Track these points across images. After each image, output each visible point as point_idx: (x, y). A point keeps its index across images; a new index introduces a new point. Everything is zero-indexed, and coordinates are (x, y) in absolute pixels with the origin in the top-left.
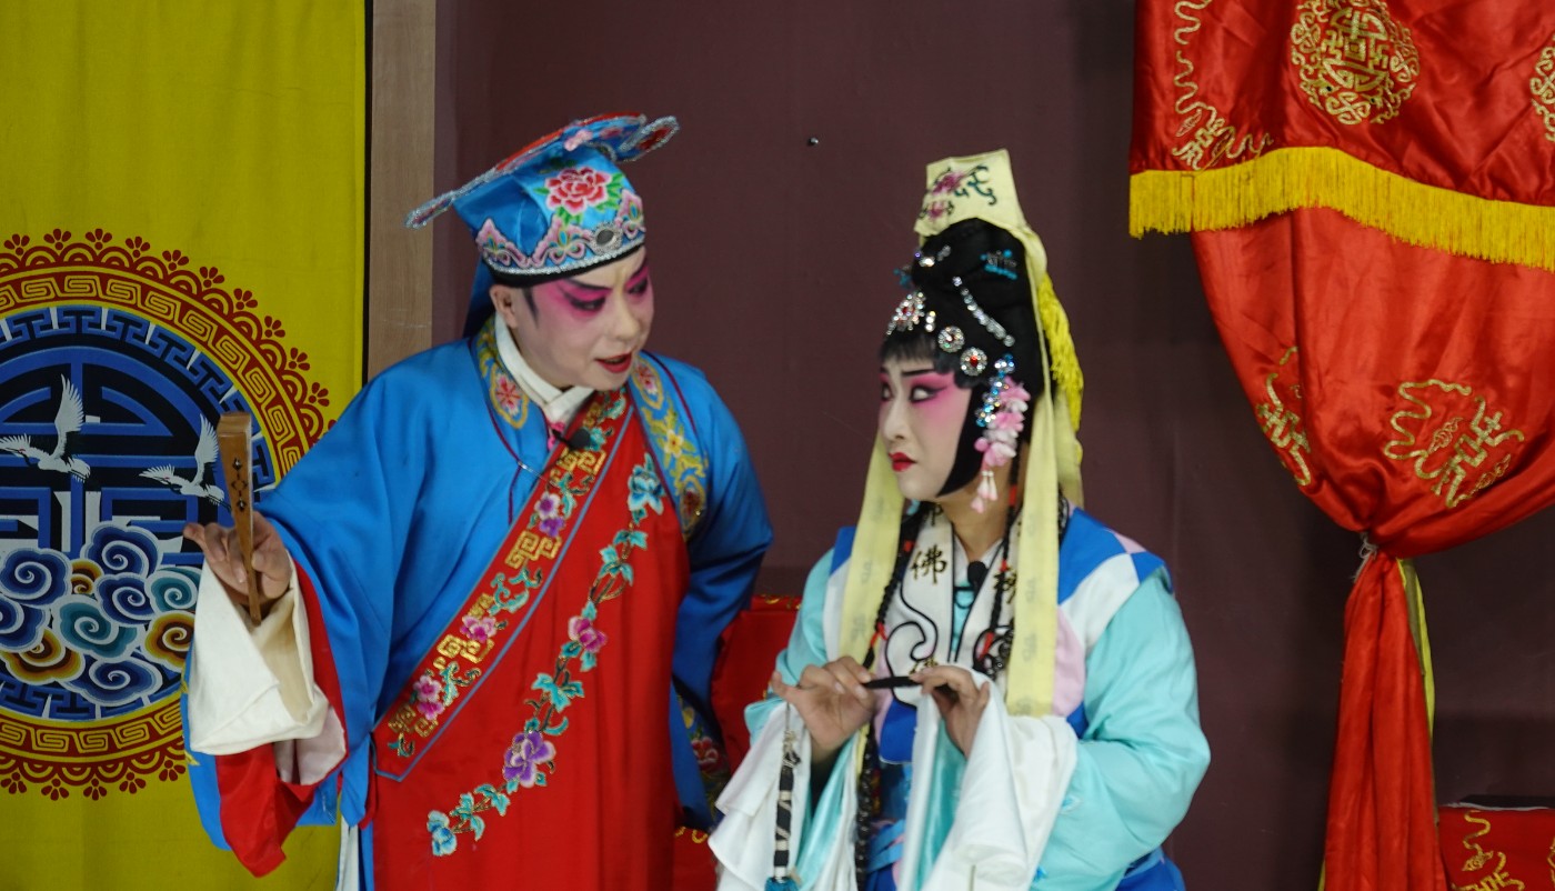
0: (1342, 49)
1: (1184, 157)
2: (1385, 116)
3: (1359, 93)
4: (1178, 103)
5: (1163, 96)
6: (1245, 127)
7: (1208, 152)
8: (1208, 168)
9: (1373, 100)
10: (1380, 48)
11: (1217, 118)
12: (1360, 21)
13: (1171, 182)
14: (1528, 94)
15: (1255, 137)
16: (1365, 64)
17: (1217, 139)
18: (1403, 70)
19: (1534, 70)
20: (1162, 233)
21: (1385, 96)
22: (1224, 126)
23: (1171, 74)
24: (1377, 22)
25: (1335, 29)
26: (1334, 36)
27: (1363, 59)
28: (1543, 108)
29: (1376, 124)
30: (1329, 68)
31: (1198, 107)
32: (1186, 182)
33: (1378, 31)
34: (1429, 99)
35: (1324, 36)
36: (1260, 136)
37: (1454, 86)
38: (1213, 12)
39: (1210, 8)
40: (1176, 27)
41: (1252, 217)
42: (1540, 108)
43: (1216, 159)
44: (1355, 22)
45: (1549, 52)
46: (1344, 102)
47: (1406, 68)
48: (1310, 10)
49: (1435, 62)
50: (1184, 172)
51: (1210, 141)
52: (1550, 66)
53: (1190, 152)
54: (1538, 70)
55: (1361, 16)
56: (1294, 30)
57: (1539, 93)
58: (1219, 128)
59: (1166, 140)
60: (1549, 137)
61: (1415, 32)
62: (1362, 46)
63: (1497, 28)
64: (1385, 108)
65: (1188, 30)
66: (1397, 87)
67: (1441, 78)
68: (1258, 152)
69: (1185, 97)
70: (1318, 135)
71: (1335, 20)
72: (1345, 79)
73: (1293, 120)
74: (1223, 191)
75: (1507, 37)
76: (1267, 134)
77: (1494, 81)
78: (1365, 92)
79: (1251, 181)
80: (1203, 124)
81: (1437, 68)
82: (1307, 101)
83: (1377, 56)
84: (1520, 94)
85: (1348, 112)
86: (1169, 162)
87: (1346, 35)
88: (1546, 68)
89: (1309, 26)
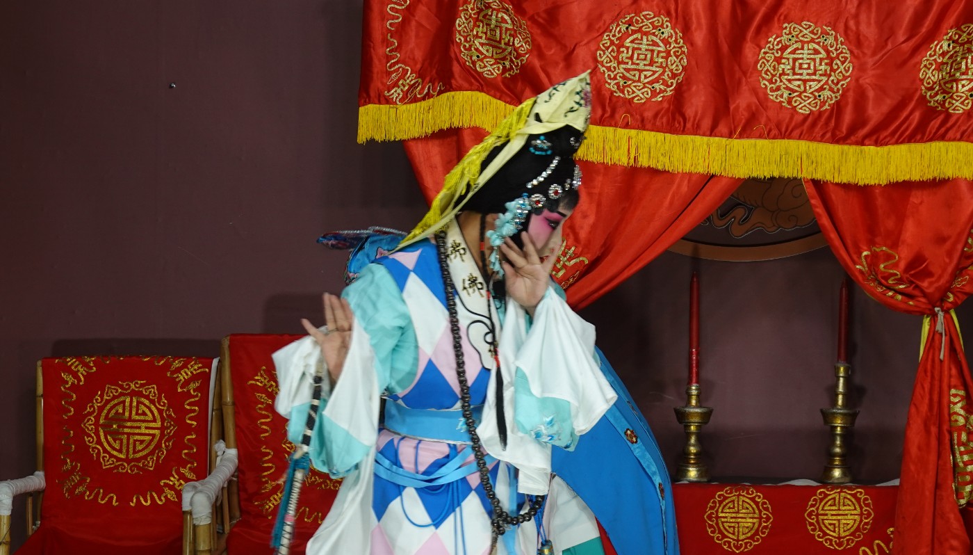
0: (486, 33)
1: (391, 97)
2: (511, 73)
3: (496, 59)
4: (388, 64)
5: (380, 60)
6: (428, 79)
7: (406, 94)
8: (405, 103)
9: (504, 64)
10: (508, 35)
11: (411, 74)
12: (497, 17)
13: (384, 111)
14: (596, 60)
15: (433, 85)
16: (500, 42)
17: (411, 86)
18: (522, 46)
19: (599, 46)
20: (377, 142)
21: (511, 61)
22: (415, 78)
23: (385, 48)
24: (506, 17)
25: (482, 22)
26: (481, 25)
27: (498, 40)
28: (604, 69)
29: (506, 77)
30: (478, 44)
31: (401, 67)
32: (393, 111)
33: (507, 23)
34: (537, 63)
35: (475, 25)
36: (436, 84)
37: (552, 55)
38: (410, 12)
39: (408, 8)
40: (388, 20)
41: (430, 132)
42: (602, 69)
43: (410, 97)
44: (494, 17)
45: (607, 36)
46: (487, 64)
47: (524, 44)
48: (467, 10)
49: (541, 40)
50: (391, 106)
51: (407, 88)
52: (608, 44)
53: (396, 93)
54: (601, 46)
55: (497, 14)
56: (457, 22)
57: (602, 59)
58: (412, 80)
59: (380, 85)
60: (607, 85)
61: (529, 23)
62: (498, 32)
63: (577, 21)
64: (511, 68)
65: (397, 21)
66: (518, 56)
67: (545, 51)
68: (436, 93)
69: (393, 61)
70: (471, 84)
71: (482, 15)
72: (487, 51)
73: (457, 76)
74: (414, 116)
75: (583, 27)
76: (441, 83)
77: (575, 52)
78: (499, 59)
79: (431, 111)
80: (403, 77)
81: (542, 44)
82: (465, 64)
83: (506, 38)
84: (591, 60)
85: (489, 70)
86: (382, 99)
87: (487, 25)
88: (606, 45)
89: (466, 19)
